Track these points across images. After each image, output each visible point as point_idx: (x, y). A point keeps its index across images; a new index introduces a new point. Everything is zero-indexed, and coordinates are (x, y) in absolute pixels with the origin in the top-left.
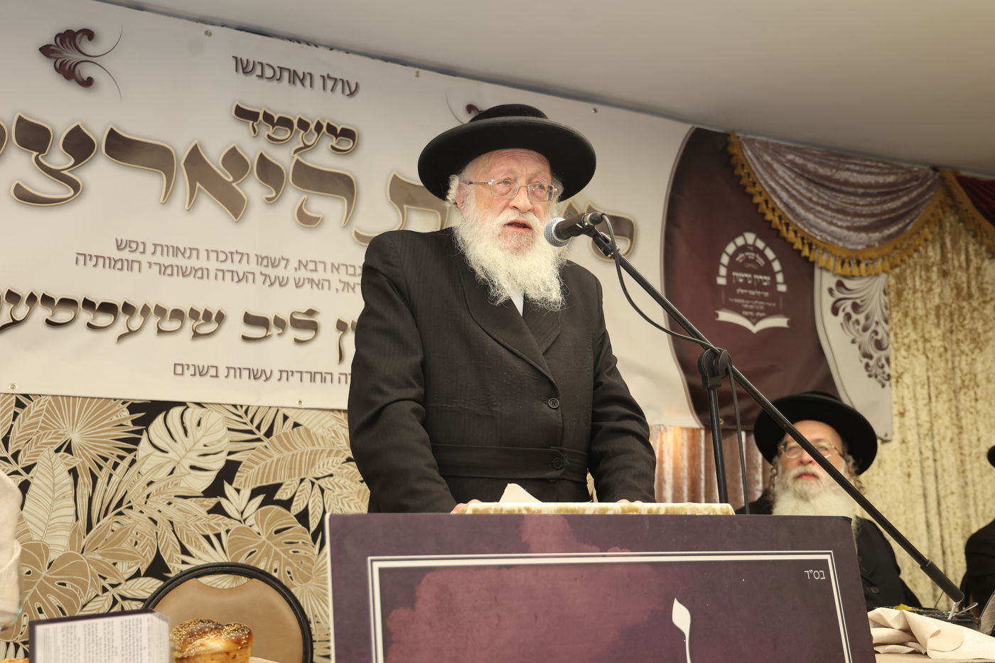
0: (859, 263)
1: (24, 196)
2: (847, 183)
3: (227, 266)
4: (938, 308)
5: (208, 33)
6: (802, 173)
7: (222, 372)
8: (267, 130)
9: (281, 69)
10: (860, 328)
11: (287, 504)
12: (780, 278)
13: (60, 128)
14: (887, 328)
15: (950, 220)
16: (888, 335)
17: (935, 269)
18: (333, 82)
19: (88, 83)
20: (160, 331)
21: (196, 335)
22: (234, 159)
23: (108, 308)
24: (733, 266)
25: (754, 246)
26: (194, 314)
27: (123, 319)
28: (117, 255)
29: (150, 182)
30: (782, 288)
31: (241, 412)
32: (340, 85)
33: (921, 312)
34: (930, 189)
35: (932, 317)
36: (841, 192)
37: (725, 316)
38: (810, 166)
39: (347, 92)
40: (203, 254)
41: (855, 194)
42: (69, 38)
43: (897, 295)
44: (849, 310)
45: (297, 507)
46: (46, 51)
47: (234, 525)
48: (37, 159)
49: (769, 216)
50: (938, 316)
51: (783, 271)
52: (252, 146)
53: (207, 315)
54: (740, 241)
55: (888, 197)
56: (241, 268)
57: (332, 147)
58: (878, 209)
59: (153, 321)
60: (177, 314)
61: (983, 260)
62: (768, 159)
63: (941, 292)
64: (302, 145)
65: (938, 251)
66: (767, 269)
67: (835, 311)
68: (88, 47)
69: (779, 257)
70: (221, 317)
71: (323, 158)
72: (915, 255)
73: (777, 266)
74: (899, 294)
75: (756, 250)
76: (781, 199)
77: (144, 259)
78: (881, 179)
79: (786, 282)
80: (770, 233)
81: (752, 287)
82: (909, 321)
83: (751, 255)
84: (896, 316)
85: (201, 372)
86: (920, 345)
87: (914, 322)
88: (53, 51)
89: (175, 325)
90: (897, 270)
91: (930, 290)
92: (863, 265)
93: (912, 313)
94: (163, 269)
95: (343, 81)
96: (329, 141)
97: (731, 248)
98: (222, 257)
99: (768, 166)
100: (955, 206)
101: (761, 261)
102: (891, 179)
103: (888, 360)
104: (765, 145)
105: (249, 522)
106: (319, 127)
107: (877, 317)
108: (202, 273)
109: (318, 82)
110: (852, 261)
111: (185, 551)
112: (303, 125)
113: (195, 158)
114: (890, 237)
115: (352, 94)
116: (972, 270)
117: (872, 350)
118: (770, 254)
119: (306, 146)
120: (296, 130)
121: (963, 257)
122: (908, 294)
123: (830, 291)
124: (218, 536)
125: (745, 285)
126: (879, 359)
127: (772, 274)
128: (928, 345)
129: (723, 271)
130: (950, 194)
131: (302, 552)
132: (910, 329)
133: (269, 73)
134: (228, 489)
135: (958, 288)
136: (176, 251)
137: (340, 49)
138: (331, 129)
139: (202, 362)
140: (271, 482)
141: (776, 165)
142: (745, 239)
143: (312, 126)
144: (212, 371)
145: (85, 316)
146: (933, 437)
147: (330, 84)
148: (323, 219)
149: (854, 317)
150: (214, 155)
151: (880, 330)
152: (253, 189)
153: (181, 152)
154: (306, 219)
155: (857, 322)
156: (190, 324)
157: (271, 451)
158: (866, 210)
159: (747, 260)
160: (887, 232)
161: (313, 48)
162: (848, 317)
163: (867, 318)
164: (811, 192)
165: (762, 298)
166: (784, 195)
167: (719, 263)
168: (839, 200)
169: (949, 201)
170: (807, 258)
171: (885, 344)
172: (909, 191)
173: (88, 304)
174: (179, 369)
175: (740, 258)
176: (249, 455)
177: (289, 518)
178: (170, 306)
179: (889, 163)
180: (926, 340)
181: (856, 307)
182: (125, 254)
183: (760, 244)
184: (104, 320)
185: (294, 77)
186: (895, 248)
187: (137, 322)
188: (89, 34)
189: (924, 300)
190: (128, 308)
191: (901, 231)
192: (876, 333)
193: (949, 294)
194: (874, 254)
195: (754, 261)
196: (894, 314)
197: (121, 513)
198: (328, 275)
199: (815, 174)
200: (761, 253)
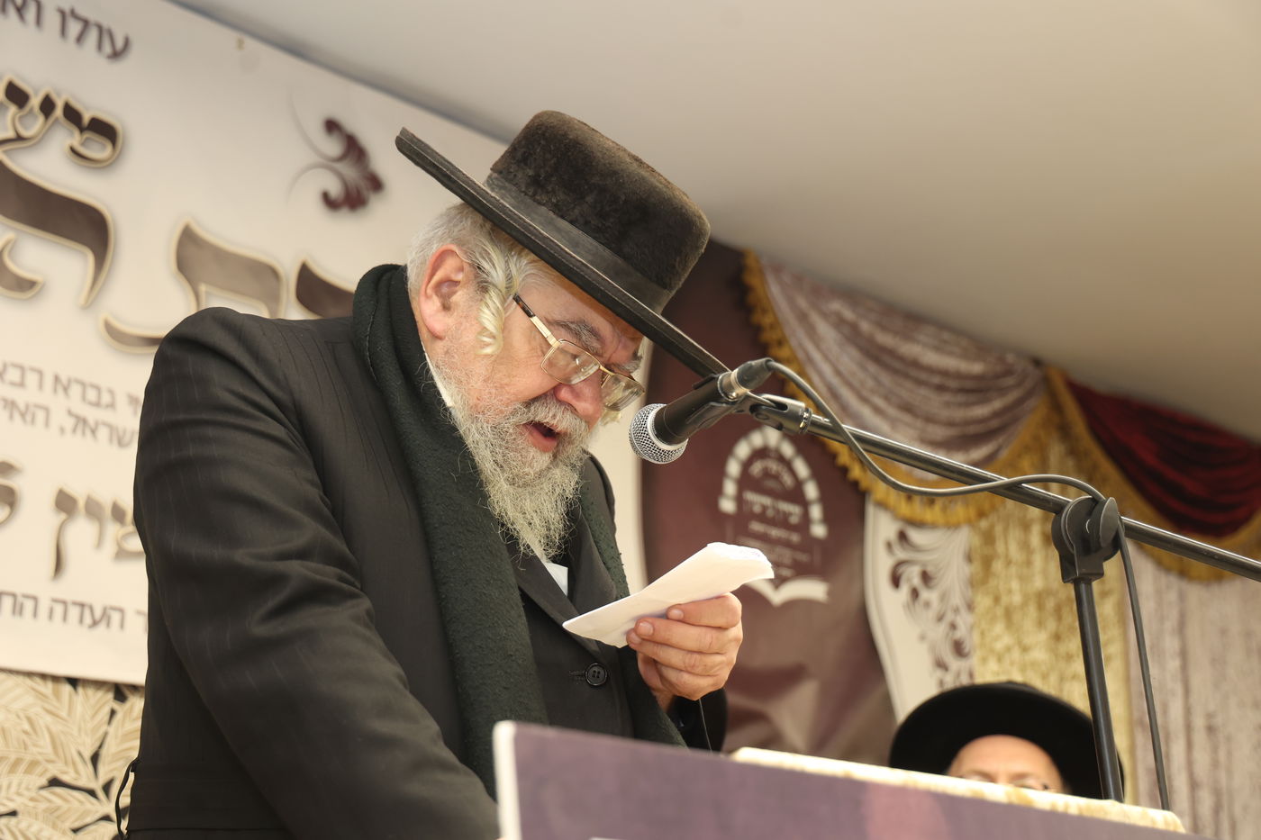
0: (932, 502)
2: (915, 364)
4: (1040, 595)
6: (853, 336)
10: (932, 614)
12: (816, 512)
14: (970, 619)
15: (1056, 451)
16: (971, 631)
18: (80, 26)
24: (745, 482)
25: (778, 451)
30: (819, 530)
32: (93, 35)
33: (1017, 599)
34: (1029, 394)
35: (1032, 611)
36: (906, 376)
38: (865, 326)
39: (107, 49)
41: (927, 384)
43: (983, 561)
44: (917, 581)
50: (1040, 607)
51: (824, 499)
54: (757, 440)
55: (972, 398)
57: (73, 150)
63: (1042, 570)
64: (10, 134)
66: (796, 495)
67: (896, 581)
69: (815, 475)
71: (51, 167)
73: (811, 491)
74: (987, 562)
75: (781, 459)
78: (963, 366)
79: (827, 519)
81: (773, 522)
82: (1000, 611)
83: (774, 466)
84: (984, 601)
86: (1016, 654)
87: (1008, 614)
90: (984, 524)
91: (1029, 563)
92: (937, 508)
93: (1005, 600)
95: (100, 28)
96: (66, 137)
97: (743, 450)
99: (803, 318)
100: (1065, 431)
101: (788, 480)
102: (977, 368)
103: (971, 676)
104: (799, 279)
106: (47, 106)
107: (956, 599)
109: (52, 19)
112: (17, 95)
115: (116, 55)
117: (949, 658)
118: (802, 469)
119: (19, 138)
122: (998, 566)
123: (889, 546)
125: (762, 517)
126: (956, 673)
127: (804, 503)
129: (730, 488)
130: (1057, 407)
132: (999, 628)
138: (72, 115)
141: (815, 318)
142: (765, 437)
143: (35, 102)
147: (74, 28)
148: (43, 286)
149: (925, 594)
151: (959, 621)
154: (11, 281)
155: (927, 604)
158: (945, 414)
159: (767, 474)
162: (915, 593)
163: (944, 597)
164: (865, 370)
165: (787, 544)
166: (827, 370)
167: (721, 473)
168: (907, 391)
169: (1056, 418)
170: (855, 484)
171: (967, 647)
172: (1002, 391)
175: (757, 468)
179: (979, 345)
180: (1025, 649)
181: (926, 577)
183: (787, 449)
189: (1023, 579)
192: (953, 626)
195: (776, 477)
196: (981, 597)
198: (47, 397)
199: (871, 340)
200: (787, 464)
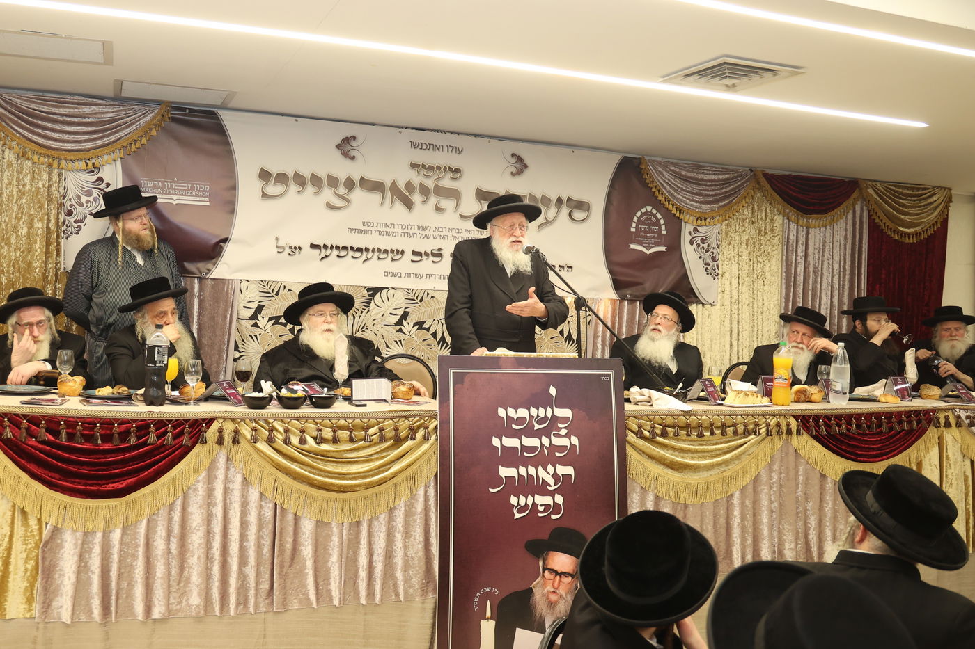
0: (705, 219)
1: (330, 206)
2: (702, 180)
3: (406, 231)
4: (748, 239)
5: (400, 132)
6: (677, 176)
7: (403, 275)
8: (423, 172)
9: (430, 144)
10: (704, 250)
11: (428, 329)
12: (663, 227)
13: (342, 178)
14: (718, 250)
15: (758, 196)
16: (719, 254)
17: (747, 220)
18: (451, 148)
19: (353, 158)
20: (379, 258)
21: (393, 260)
22: (409, 186)
23: (359, 250)
24: (637, 223)
25: (651, 212)
26: (392, 251)
27: (365, 253)
28: (363, 228)
29: (376, 197)
30: (664, 232)
31: (410, 292)
32: (455, 149)
34: (748, 180)
35: (744, 245)
36: (698, 184)
37: (633, 246)
38: (683, 173)
39: (458, 152)
40: (396, 226)
41: (706, 185)
42: (347, 140)
43: (725, 234)
44: (699, 242)
45: (432, 331)
46: (338, 147)
47: (406, 337)
48: (334, 191)
49: (660, 198)
50: (747, 244)
51: (666, 224)
52: (417, 179)
53: (397, 251)
54: (644, 210)
56: (411, 232)
57: (451, 177)
58: (718, 192)
59: (376, 254)
60: (386, 251)
61: (775, 215)
62: (660, 169)
63: (750, 232)
65: (750, 212)
66: (657, 223)
67: (691, 243)
68: (354, 143)
69: (663, 217)
70: (403, 252)
71: (447, 182)
72: (737, 214)
73: (662, 222)
74: (727, 233)
75: (652, 214)
76: (666, 189)
77: (373, 229)
78: (721, 177)
79: (666, 229)
80: (658, 205)
81: (648, 232)
82: (730, 247)
83: (649, 217)
84: (724, 244)
85: (395, 275)
88: (341, 146)
89: (385, 256)
90: (727, 222)
91: (745, 230)
92: (708, 220)
93: (733, 243)
94: (380, 233)
95: (456, 147)
96: (450, 175)
97: (639, 214)
98: (404, 227)
99: (661, 173)
100: (761, 188)
101: (654, 220)
102: (727, 176)
103: (718, 266)
104: (659, 163)
105: (412, 336)
106: (445, 169)
107: (714, 245)
108: (395, 234)
109: (445, 148)
110: (702, 218)
111: (387, 347)
112: (439, 168)
113: (394, 185)
114: (724, 205)
115: (460, 153)
116: (768, 220)
117: (710, 261)
118: (659, 216)
119: (439, 178)
120: (435, 171)
121: (763, 214)
122: (732, 233)
123: (690, 233)
124: (400, 341)
125: (645, 231)
126: (713, 266)
127: (660, 226)
128: (740, 258)
129: (634, 225)
130: (758, 182)
131: (433, 349)
132: (731, 251)
133: (425, 147)
134: (404, 323)
135: (760, 230)
136: (386, 225)
137: (455, 133)
138: (450, 169)
139: (395, 271)
141: (665, 173)
142: (647, 209)
143: (442, 168)
144: (399, 275)
145: (351, 253)
146: (738, 303)
147: (450, 149)
148: (446, 209)
149: (702, 245)
150: (401, 185)
151: (715, 251)
152: (417, 198)
153: (388, 183)
154: (438, 209)
155: (703, 248)
156: (390, 255)
157: (422, 308)
158: (711, 193)
159: (647, 219)
160: (721, 204)
161: (444, 134)
162: (698, 245)
163: (708, 246)
164: (682, 185)
165: (653, 237)
166: (668, 187)
167: (632, 221)
168: (695, 188)
169: (758, 186)
171: (717, 258)
172: (736, 182)
173: (352, 248)
174: (386, 274)
175: (643, 219)
176: (413, 309)
177: (428, 335)
178: (383, 248)
180: (739, 256)
181: (703, 241)
182: (366, 228)
183: (654, 211)
184: (358, 254)
185: (436, 147)
186: (726, 211)
187: (370, 255)
188: (354, 138)
189: (740, 236)
190: (367, 250)
191: (730, 202)
192: (713, 253)
193: (754, 234)
194: (714, 215)
195: (650, 220)
196: (723, 243)
197: (364, 331)
198: (447, 233)
199: (685, 176)
200: (655, 216)
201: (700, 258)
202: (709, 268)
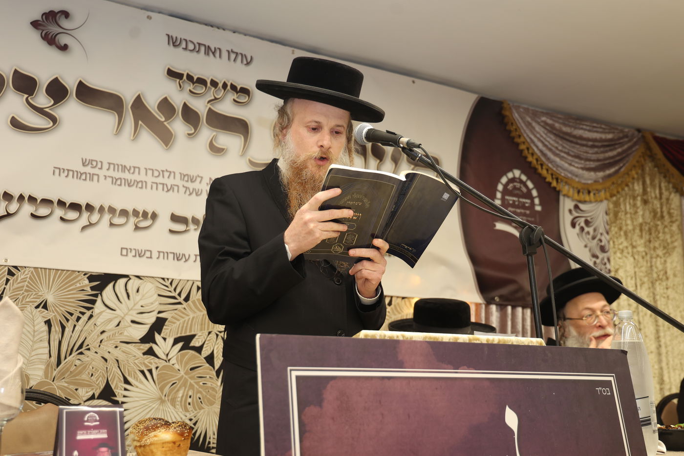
0: (589, 192)
1: (17, 125)
2: (581, 138)
3: (160, 180)
4: (641, 225)
5: (149, 17)
6: (551, 130)
7: (155, 255)
8: (189, 86)
9: (199, 44)
10: (590, 237)
11: (199, 350)
12: (537, 201)
13: (44, 79)
14: (608, 237)
15: (649, 166)
16: (609, 242)
17: (639, 198)
18: (235, 55)
19: (64, 48)
20: (112, 225)
21: (137, 228)
22: (166, 106)
23: (75, 207)
24: (505, 192)
25: (519, 179)
26: (136, 213)
27: (85, 215)
28: (83, 169)
29: (107, 119)
30: (538, 208)
31: (168, 283)
32: (240, 57)
33: (630, 227)
34: (635, 144)
35: (637, 231)
36: (577, 143)
37: (500, 226)
38: (557, 125)
39: (245, 62)
40: (143, 171)
41: (586, 146)
42: (51, 16)
43: (614, 215)
44: (583, 224)
45: (206, 352)
46: (35, 24)
47: (162, 364)
48: (27, 99)
49: (530, 159)
50: (641, 230)
51: (539, 196)
52: (179, 97)
53: (145, 214)
54: (510, 175)
55: (608, 149)
56: (169, 182)
57: (234, 100)
58: (601, 156)
59: (107, 217)
60: (124, 213)
61: (670, 194)
62: (529, 119)
63: (642, 215)
64: (213, 98)
65: (641, 186)
66: (529, 195)
67: (573, 225)
68: (65, 23)
69: (536, 187)
70: (154, 216)
71: (227, 107)
72: (626, 189)
73: (535, 193)
74: (616, 215)
75: (521, 182)
76: (537, 147)
77: (102, 173)
78: (603, 136)
79: (541, 204)
80: (531, 171)
81: (518, 207)
82: (622, 233)
83: (518, 185)
84: (614, 230)
85: (140, 254)
86: (630, 249)
87: (626, 234)
88: (40, 25)
89: (122, 220)
90: (614, 199)
91: (636, 212)
92: (592, 194)
93: (624, 228)
94: (115, 181)
95: (242, 54)
96: (231, 96)
97: (504, 180)
98: (156, 174)
99: (529, 125)
100: (652, 157)
101: (524, 190)
102: (610, 136)
103: (609, 260)
104: (527, 111)
105: (172, 362)
106: (225, 86)
107: (602, 230)
108: (141, 185)
109: (225, 55)
110: (585, 191)
111: (126, 381)
112: (214, 84)
113: (139, 104)
114: (610, 176)
115: (248, 64)
116: (664, 200)
117: (598, 253)
118: (530, 185)
119: (216, 99)
120: (209, 87)
121: (657, 191)
122: (621, 215)
123: (570, 211)
124: (150, 371)
125: (514, 205)
126: (603, 259)
127: (532, 198)
128: (635, 250)
129: (499, 195)
130: (649, 148)
131: (209, 384)
132: (623, 239)
133: (191, 47)
134: (158, 338)
135: (655, 212)
136: (124, 168)
137: (240, 33)
138: (233, 87)
139: (141, 247)
140: (188, 334)
141: (534, 124)
142: (513, 174)
143: (220, 85)
144: (148, 254)
145: (59, 212)
146: (638, 313)
147: (233, 56)
148: (227, 149)
149: (586, 229)
150: (152, 103)
151: (603, 238)
152: (179, 127)
153: (129, 99)
154: (215, 150)
155: (588, 233)
156: (132, 220)
157: (189, 311)
158: (594, 157)
159: (515, 188)
160: (608, 172)
161: (221, 31)
162: (582, 229)
163: (595, 230)
164: (557, 143)
166: (540, 145)
167: (496, 190)
168: (578, 149)
169: (648, 153)
170: (555, 188)
171: (607, 248)
172: (622, 145)
173: (61, 203)
174: (124, 251)
175: (510, 186)
176: (173, 314)
177: (200, 360)
178: (119, 207)
179: (609, 126)
180: (634, 247)
181: (587, 223)
182: (88, 169)
183: (524, 178)
184: (72, 215)
185: (209, 50)
186: (613, 183)
187: (95, 217)
188: (66, 14)
189: (632, 219)
190: (89, 208)
191: (617, 172)
192: (601, 241)
193: (648, 216)
194: (599, 187)
195: (519, 189)
196: (613, 228)
197: (81, 353)
199: (561, 131)
200: (524, 184)
201: (586, 246)
202: (598, 261)
